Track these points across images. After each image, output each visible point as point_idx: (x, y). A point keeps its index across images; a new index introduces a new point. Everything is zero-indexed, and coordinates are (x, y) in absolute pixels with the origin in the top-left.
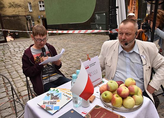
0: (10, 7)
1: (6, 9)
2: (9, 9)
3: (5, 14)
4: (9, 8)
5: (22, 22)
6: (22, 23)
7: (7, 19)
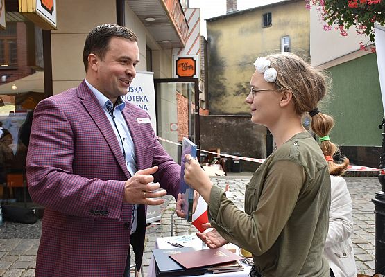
0: (238, 93)
1: (228, 98)
2: (235, 97)
3: (223, 110)
4: (235, 95)
5: (255, 133)
6: (255, 135)
7: (220, 124)
